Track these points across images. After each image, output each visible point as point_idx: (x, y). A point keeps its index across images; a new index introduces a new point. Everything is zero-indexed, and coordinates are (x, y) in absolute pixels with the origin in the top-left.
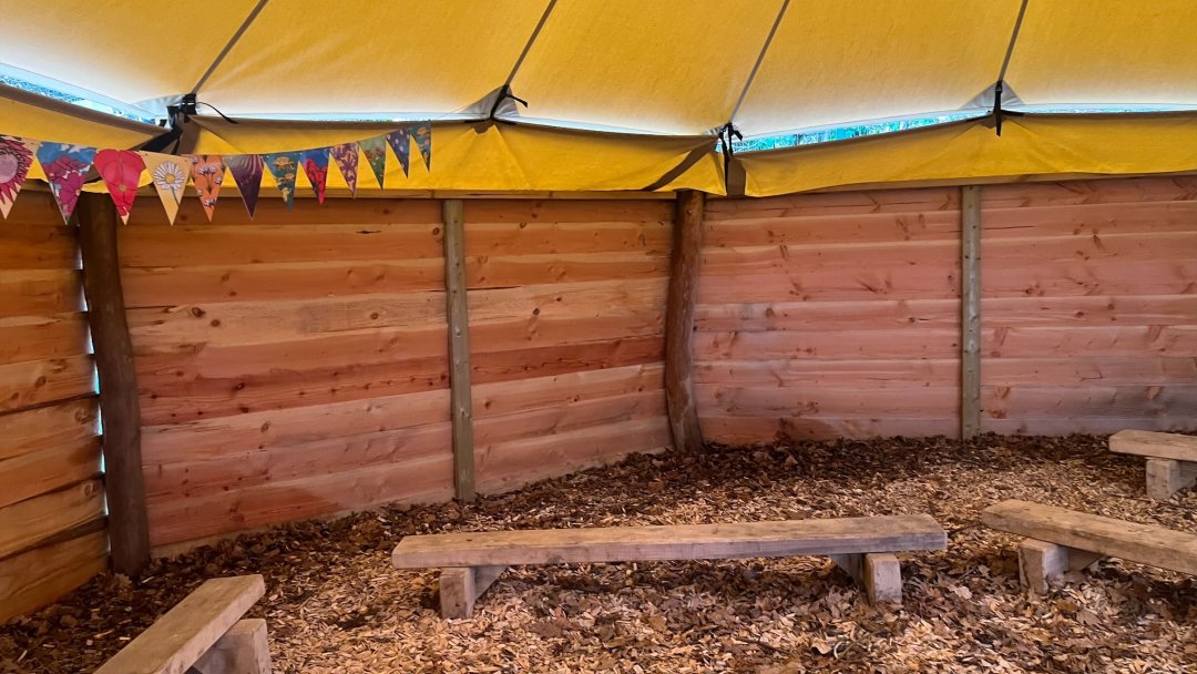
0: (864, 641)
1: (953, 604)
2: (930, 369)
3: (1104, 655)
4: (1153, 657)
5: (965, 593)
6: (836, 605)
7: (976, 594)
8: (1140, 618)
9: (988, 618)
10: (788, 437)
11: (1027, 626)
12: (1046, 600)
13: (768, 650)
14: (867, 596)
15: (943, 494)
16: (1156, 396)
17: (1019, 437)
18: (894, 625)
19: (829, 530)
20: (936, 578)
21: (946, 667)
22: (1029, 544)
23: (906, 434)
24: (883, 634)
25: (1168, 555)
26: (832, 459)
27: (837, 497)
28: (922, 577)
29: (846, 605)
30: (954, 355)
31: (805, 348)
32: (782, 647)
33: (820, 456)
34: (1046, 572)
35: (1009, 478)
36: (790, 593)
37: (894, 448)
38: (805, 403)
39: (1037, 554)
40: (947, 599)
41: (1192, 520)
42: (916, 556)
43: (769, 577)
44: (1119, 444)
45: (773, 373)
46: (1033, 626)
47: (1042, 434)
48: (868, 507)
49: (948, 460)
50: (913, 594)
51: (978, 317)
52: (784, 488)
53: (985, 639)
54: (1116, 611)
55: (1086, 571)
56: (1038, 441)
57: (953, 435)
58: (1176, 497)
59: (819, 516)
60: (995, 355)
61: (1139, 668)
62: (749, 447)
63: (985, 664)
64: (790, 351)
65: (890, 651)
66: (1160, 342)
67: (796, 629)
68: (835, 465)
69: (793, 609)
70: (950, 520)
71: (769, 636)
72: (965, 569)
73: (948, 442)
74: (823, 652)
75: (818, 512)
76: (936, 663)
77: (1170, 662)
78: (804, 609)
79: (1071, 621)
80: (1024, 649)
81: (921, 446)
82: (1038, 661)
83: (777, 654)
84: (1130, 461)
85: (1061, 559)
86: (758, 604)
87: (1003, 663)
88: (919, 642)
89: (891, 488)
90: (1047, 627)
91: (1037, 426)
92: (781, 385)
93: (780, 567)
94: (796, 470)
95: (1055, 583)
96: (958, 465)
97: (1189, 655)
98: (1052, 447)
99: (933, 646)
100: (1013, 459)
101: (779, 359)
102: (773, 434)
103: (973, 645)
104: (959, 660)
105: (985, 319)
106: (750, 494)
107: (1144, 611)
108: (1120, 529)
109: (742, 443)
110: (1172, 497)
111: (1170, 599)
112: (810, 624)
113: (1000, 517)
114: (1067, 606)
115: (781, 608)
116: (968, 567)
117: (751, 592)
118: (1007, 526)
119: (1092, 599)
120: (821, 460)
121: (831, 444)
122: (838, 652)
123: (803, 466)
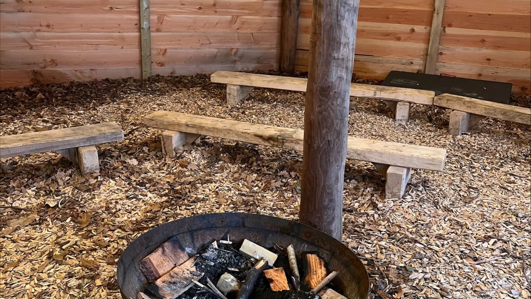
0: (77, 196)
1: (128, 169)
2: (123, 39)
3: (199, 183)
4: (220, 181)
5: (134, 162)
6: (61, 179)
7: (140, 162)
8: (216, 164)
9: (146, 173)
10: (38, 81)
11: (164, 175)
12: (174, 160)
13: (17, 210)
14: (80, 171)
15: (129, 110)
16: (236, 53)
17: (171, 77)
18: (94, 184)
19: (55, 136)
20: (120, 156)
21: (121, 202)
22: (166, 133)
23: (111, 77)
24: (88, 190)
25: (227, 132)
26: (66, 94)
27: (68, 116)
28: (112, 157)
29: (68, 178)
30: (136, 30)
31: (45, 24)
32: (27, 207)
33: (59, 92)
34: (174, 146)
35: (165, 99)
36: (33, 175)
37: (105, 85)
38: (49, 60)
39: (169, 138)
40: (124, 166)
41: (245, 114)
42: (111, 146)
43: (21, 168)
44: (215, 79)
45: (24, 40)
46: (167, 174)
47: (183, 75)
48: (86, 121)
49: (134, 91)
50: (106, 166)
51: (148, 8)
52: (34, 113)
53: (142, 184)
54: (206, 162)
55: (193, 144)
56: (181, 78)
57: (138, 77)
58: (240, 104)
59: (56, 128)
60: (158, 30)
61: (213, 187)
62: (13, 89)
63: (140, 197)
64: (36, 26)
65: (91, 199)
66: (236, 25)
67: (37, 195)
68: (68, 97)
69: (35, 184)
70: (132, 124)
71: (20, 202)
72: (136, 149)
73: (135, 81)
74: (51, 206)
75: (56, 126)
76: (114, 201)
77: (227, 182)
78: (42, 184)
79: (185, 169)
80: (161, 186)
81: (119, 84)
82: (167, 191)
83: (23, 212)
84: (222, 87)
85: (182, 139)
86: (12, 184)
87: (150, 195)
88: (108, 191)
89: (100, 109)
90: (173, 174)
91: (181, 70)
92: (31, 48)
93: (29, 161)
94: (43, 102)
95: (179, 151)
96: (139, 94)
97: (235, 178)
98: (187, 81)
99: (115, 192)
100: (168, 89)
101: (29, 31)
102: (29, 80)
103: (136, 189)
104: (127, 197)
105: (152, 9)
106: (11, 118)
107: (218, 160)
108: (207, 121)
109: (8, 87)
110: (238, 104)
111: (230, 153)
112: (45, 191)
113: (152, 120)
114: (183, 162)
115: (27, 185)
116: (138, 148)
117: (8, 178)
118: (156, 125)
119: (195, 158)
120: (59, 95)
121: (67, 85)
122: (61, 204)
123: (48, 99)
